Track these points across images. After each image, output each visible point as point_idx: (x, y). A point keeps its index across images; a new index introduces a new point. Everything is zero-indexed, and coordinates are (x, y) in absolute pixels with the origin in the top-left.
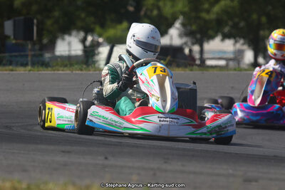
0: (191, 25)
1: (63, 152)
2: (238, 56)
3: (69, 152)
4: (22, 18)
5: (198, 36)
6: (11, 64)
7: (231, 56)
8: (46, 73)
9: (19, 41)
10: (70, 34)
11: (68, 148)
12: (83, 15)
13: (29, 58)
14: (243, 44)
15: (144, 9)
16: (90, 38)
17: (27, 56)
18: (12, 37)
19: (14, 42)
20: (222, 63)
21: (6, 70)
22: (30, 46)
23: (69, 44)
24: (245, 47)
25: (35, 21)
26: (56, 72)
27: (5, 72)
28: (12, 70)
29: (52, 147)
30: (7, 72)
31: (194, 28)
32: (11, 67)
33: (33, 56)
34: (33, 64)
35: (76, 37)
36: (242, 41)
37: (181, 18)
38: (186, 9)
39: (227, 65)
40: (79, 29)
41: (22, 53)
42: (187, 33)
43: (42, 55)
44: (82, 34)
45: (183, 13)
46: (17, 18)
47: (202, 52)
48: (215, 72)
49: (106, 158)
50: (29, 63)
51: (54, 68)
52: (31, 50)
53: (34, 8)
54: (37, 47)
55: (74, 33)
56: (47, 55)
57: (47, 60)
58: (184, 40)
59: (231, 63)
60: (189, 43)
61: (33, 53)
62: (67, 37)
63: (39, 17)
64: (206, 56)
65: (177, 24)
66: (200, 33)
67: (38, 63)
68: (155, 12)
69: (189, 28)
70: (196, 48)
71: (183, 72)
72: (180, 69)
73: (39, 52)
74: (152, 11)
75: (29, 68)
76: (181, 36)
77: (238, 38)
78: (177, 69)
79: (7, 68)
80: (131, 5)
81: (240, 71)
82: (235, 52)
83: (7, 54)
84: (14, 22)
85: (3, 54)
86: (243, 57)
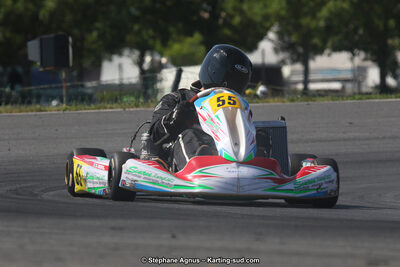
0: (290, 34)
1: (113, 228)
2: (359, 74)
3: (121, 229)
4: (52, 35)
5: (301, 50)
6: (38, 102)
7: (349, 76)
8: (88, 112)
9: (48, 69)
10: (120, 54)
11: (120, 222)
12: (136, 27)
13: (64, 92)
14: (365, 59)
15: (223, 14)
16: (148, 59)
17: (62, 87)
18: (39, 64)
19: (41, 69)
20: (337, 86)
21: (32, 111)
22: (64, 75)
23: (120, 67)
24: (369, 63)
25: (70, 40)
26: (102, 110)
27: (30, 113)
28: (41, 111)
29: (97, 223)
30: (34, 113)
31: (294, 38)
32: (38, 106)
33: (68, 88)
34: (70, 101)
35: (129, 56)
36: (362, 55)
37: (275, 28)
38: (283, 13)
39: (343, 88)
40: (133, 46)
41: (53, 86)
42: (283, 46)
43: (82, 86)
44: (137, 53)
45: (280, 19)
46: (45, 37)
47: (306, 72)
48: (326, 102)
49: (174, 237)
50: (65, 99)
51: (99, 105)
52: (66, 81)
53: (69, 18)
54: (75, 73)
55: (126, 52)
56: (89, 84)
57: (89, 91)
58: (282, 56)
59: (349, 86)
60: (288, 61)
61: (68, 84)
62: (116, 59)
63: (76, 32)
64: (312, 77)
65: (271, 35)
66: (302, 48)
67: (76, 99)
68: (237, 20)
69: (286, 38)
70: (299, 67)
71: (280, 103)
72: (276, 99)
73: (80, 83)
75: (64, 106)
76: (276, 51)
77: (356, 51)
78: (271, 100)
79: (33, 107)
80: (206, 11)
81: (360, 99)
82: (353, 70)
83: (33, 88)
84: (41, 42)
85: (27, 88)
86: (365, 77)
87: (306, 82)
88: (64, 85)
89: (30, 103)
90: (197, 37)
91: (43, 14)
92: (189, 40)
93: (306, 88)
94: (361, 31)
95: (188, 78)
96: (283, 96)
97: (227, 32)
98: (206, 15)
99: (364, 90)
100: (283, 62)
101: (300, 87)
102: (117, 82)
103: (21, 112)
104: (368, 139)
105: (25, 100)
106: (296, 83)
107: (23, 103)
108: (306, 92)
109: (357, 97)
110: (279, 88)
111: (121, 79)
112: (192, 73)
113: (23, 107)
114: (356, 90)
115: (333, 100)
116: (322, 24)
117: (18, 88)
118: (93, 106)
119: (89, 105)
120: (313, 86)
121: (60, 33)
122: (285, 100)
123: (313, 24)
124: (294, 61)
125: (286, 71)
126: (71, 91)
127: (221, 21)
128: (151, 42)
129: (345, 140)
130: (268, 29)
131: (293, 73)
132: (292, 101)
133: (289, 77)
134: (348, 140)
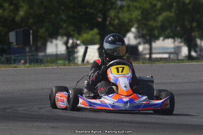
1: (52, 127)
2: (177, 50)
3: (56, 127)
4: (22, 29)
5: (148, 37)
6: (14, 63)
7: (172, 51)
8: (40, 68)
9: (20, 46)
10: (56, 39)
11: (56, 124)
12: (65, 25)
13: (28, 58)
14: (181, 42)
15: (109, 19)
16: (71, 41)
17: (26, 56)
18: (15, 43)
19: (16, 47)
20: (166, 56)
21: (11, 67)
22: (27, 49)
23: (56, 45)
24: (182, 44)
25: (31, 32)
26: (47, 67)
27: (10, 69)
28: (16, 67)
29: (44, 124)
30: (12, 69)
31: (145, 32)
32: (14, 65)
33: (30, 56)
34: (31, 62)
35: (61, 40)
36: (179, 40)
37: (136, 26)
38: (139, 17)
39: (169, 57)
40: (63, 35)
41: (22, 55)
42: (139, 36)
43: (37, 55)
44: (65, 38)
45: (138, 21)
46: (18, 30)
47: (151, 49)
48: (161, 64)
50: (28, 62)
51: (45, 65)
52: (29, 52)
53: (31, 21)
54: (33, 49)
55: (59, 38)
56: (40, 54)
57: (40, 58)
58: (138, 40)
59: (172, 56)
60: (142, 43)
61: (30, 54)
62: (55, 41)
63: (34, 28)
64: (154, 51)
65: (133, 30)
66: (149, 37)
67: (34, 61)
68: (116, 22)
69: (141, 32)
70: (147, 46)
71: (137, 65)
72: (135, 62)
73: (35, 54)
74: (114, 20)
75: (28, 65)
76: (136, 38)
77: (176, 39)
79: (12, 65)
80: (100, 17)
81: (178, 63)
82: (174, 48)
83: (12, 56)
84: (16, 32)
85: (9, 56)
86: (180, 52)
87: (151, 54)
88: (28, 54)
89: (10, 63)
90: (96, 31)
91: (18, 18)
92: (91, 32)
93: (150, 57)
94: (178, 29)
95: (91, 51)
96: (139, 61)
97: (111, 28)
98: (100, 20)
99: (180, 58)
100: (139, 44)
101: (148, 56)
102: (55, 53)
103: (6, 68)
104: (182, 83)
105: (8, 62)
106: (146, 54)
107: (7, 63)
108: (150, 59)
109: (176, 62)
110: (137, 57)
111: (57, 52)
112: (93, 49)
113: (7, 66)
114: (176, 58)
115: (164, 63)
116: (159, 24)
117: (5, 56)
118: (42, 65)
119: (40, 65)
120: (154, 56)
121: (26, 28)
122: (140, 62)
123: (155, 24)
124: (145, 43)
125: (141, 48)
126: (31, 57)
127: (108, 23)
128: (72, 33)
129: (170, 83)
130: (132, 26)
131: (144, 49)
132: (144, 63)
133: (142, 52)
134: (172, 83)
